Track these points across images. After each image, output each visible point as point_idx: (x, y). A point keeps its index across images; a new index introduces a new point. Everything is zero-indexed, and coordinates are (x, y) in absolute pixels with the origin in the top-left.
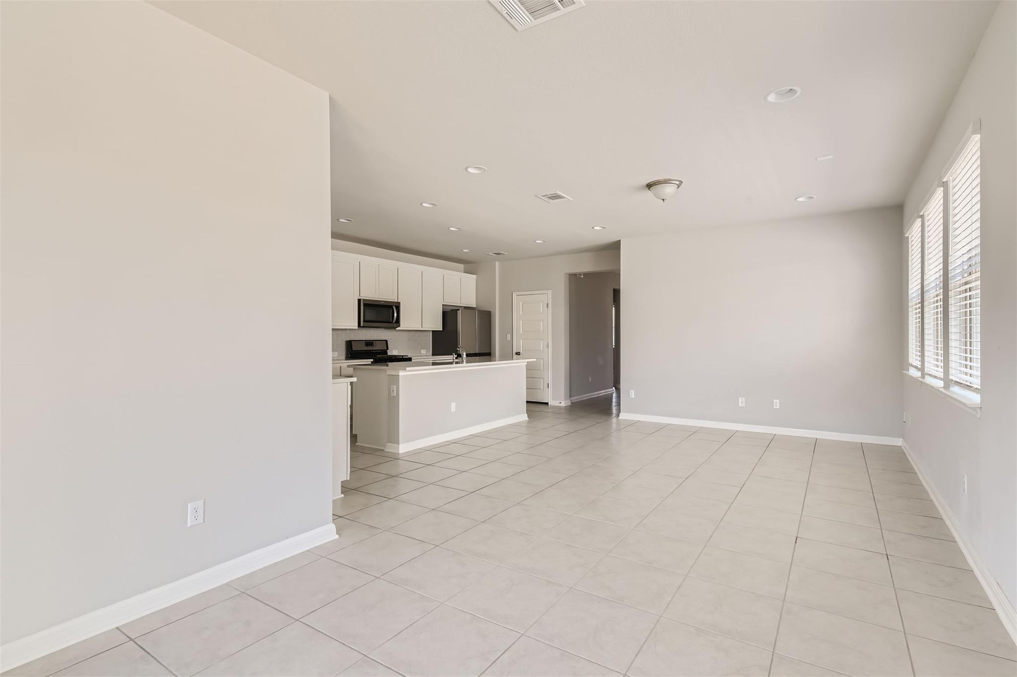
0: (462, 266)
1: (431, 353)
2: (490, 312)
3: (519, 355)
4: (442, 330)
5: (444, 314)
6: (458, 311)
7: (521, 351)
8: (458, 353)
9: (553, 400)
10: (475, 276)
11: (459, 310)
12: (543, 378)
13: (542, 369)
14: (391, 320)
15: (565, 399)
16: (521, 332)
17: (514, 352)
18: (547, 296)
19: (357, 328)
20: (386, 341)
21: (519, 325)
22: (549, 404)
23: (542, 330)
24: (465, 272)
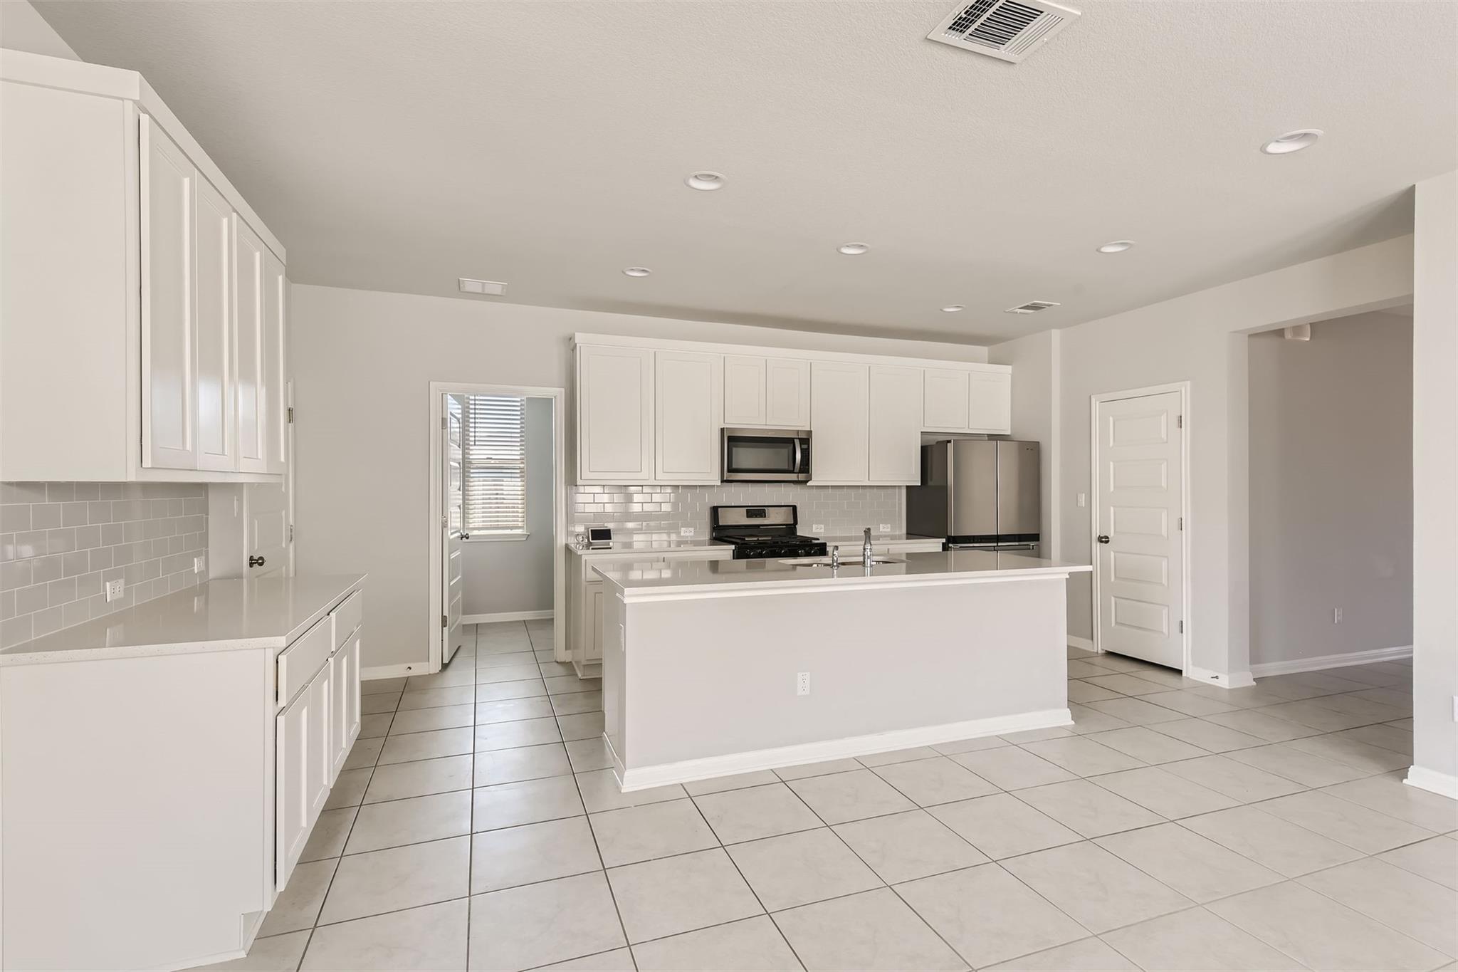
0: (983, 350)
1: (904, 531)
2: (1038, 442)
3: (1107, 542)
4: (920, 484)
5: (925, 450)
6: (949, 444)
7: (1111, 535)
8: (949, 534)
9: (1194, 664)
10: (1010, 367)
11: (949, 441)
12: (1168, 606)
13: (1164, 581)
14: (792, 469)
15: (1232, 669)
16: (1112, 489)
17: (1095, 537)
18: (1182, 396)
19: (719, 484)
20: (794, 508)
21: (1103, 473)
22: (1184, 674)
23: (1164, 484)
24: (991, 362)
